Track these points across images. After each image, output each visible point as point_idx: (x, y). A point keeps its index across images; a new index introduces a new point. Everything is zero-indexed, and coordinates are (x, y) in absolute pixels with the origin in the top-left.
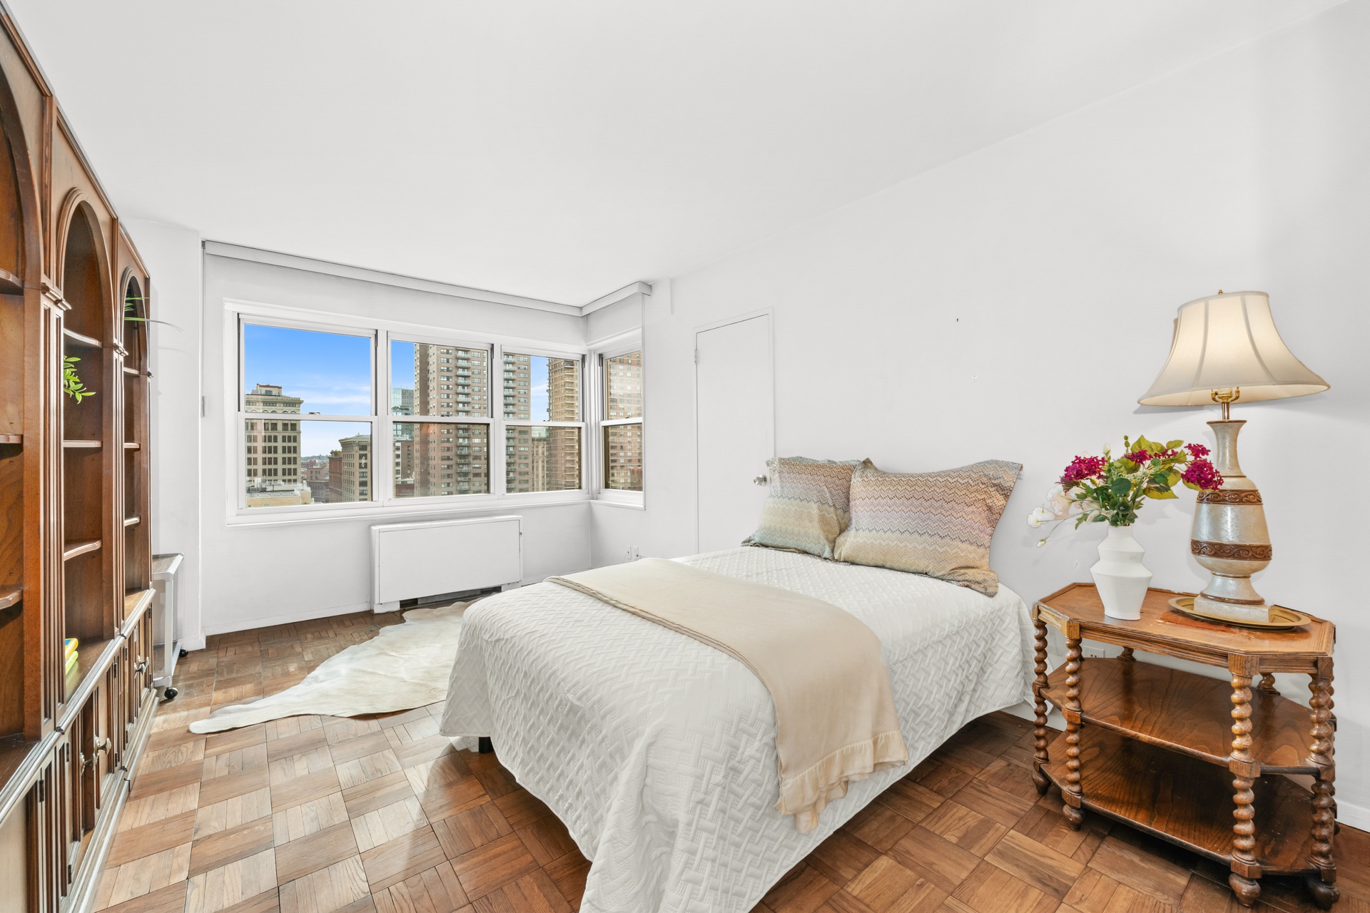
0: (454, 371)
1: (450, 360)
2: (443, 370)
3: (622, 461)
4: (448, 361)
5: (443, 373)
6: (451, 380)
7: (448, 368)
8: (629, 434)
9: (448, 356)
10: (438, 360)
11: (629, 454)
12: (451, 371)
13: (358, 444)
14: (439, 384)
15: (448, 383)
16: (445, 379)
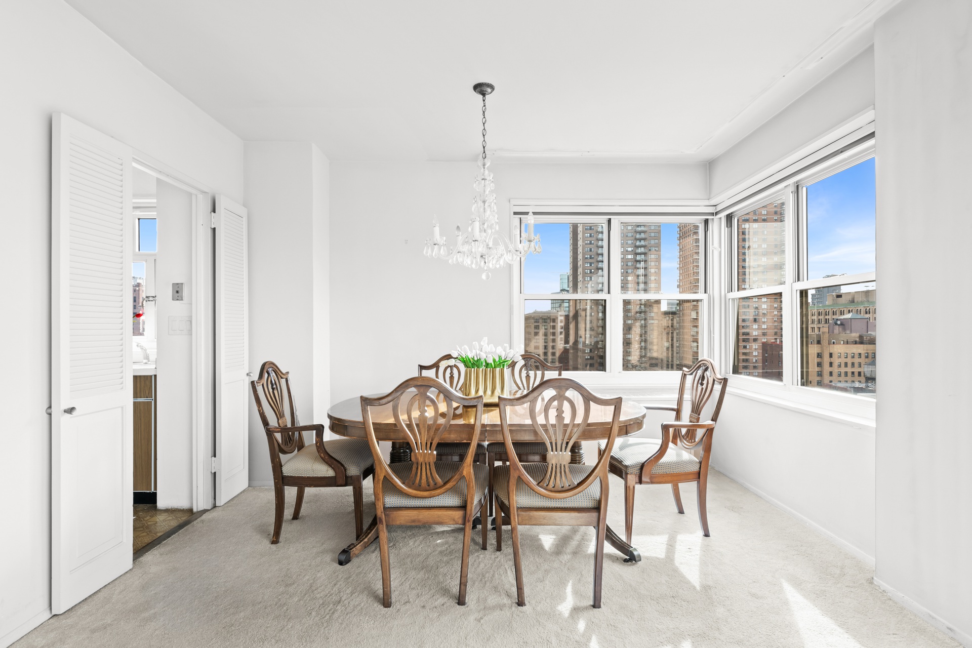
0: (596, 257)
1: (593, 249)
2: (587, 258)
3: (755, 333)
4: (591, 250)
5: (587, 261)
6: (593, 265)
7: (591, 256)
8: (764, 306)
9: (591, 246)
10: (583, 250)
11: (764, 326)
12: (593, 258)
13: (533, 318)
14: (584, 269)
15: (591, 268)
16: (589, 265)
